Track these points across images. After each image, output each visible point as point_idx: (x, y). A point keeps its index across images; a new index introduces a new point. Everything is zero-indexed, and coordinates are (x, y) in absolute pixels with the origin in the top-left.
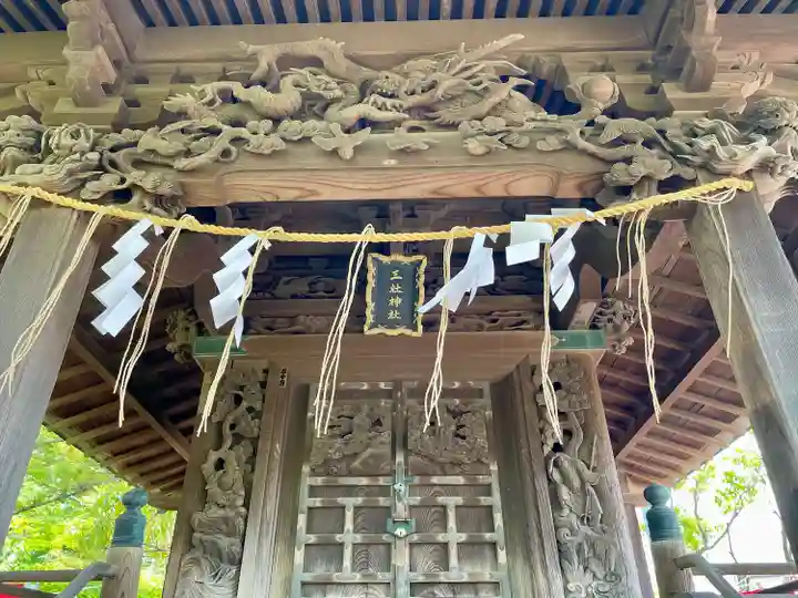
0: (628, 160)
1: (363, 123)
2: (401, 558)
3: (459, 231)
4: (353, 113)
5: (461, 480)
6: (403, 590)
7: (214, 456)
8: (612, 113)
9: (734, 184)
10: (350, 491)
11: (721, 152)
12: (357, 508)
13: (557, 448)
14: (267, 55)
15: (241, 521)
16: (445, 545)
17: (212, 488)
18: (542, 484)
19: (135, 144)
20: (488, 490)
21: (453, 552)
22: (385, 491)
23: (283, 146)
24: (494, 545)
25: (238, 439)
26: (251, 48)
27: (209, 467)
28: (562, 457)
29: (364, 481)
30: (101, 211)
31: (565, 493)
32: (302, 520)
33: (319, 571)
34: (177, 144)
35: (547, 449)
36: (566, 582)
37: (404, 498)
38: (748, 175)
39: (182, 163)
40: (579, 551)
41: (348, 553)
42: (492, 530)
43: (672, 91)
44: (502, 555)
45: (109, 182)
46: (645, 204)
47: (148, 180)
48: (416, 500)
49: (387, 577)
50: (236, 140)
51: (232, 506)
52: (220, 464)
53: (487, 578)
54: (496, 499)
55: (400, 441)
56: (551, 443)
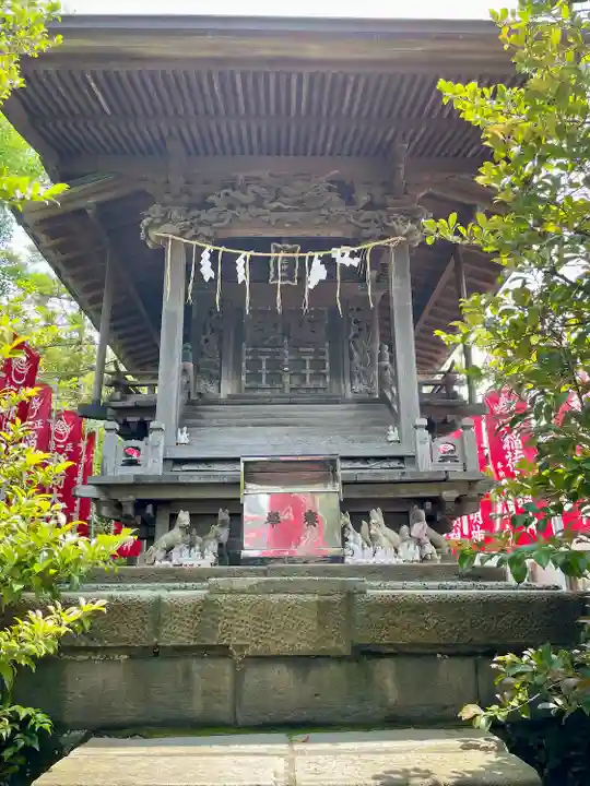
0: (368, 228)
1: (279, 209)
2: (287, 379)
3: (310, 254)
4: (275, 205)
5: (312, 350)
6: (287, 391)
7: (204, 337)
8: (370, 206)
9: (400, 238)
10: (264, 354)
11: (396, 227)
12: (267, 360)
13: (356, 336)
14: (241, 177)
15: (218, 364)
16: (305, 375)
17: (205, 350)
18: (346, 353)
19: (199, 216)
20: (324, 354)
21: (308, 377)
22: (278, 354)
23: (250, 219)
24: (325, 375)
25: (213, 331)
26: (234, 174)
27: (202, 342)
28: (357, 340)
29: (270, 350)
30: (194, 243)
31: (356, 354)
32: (244, 365)
33: (253, 384)
34: (214, 218)
35: (350, 337)
36: (352, 385)
37: (287, 356)
38: (405, 236)
39: (214, 225)
40: (359, 376)
41: (264, 377)
42: (324, 368)
43: (390, 200)
44: (328, 379)
45: (192, 232)
46: (370, 245)
47: (205, 231)
48: (292, 357)
49: (281, 386)
50: (234, 215)
51: (214, 357)
52: (206, 341)
53: (321, 386)
54: (327, 357)
55: (286, 334)
56: (352, 333)
